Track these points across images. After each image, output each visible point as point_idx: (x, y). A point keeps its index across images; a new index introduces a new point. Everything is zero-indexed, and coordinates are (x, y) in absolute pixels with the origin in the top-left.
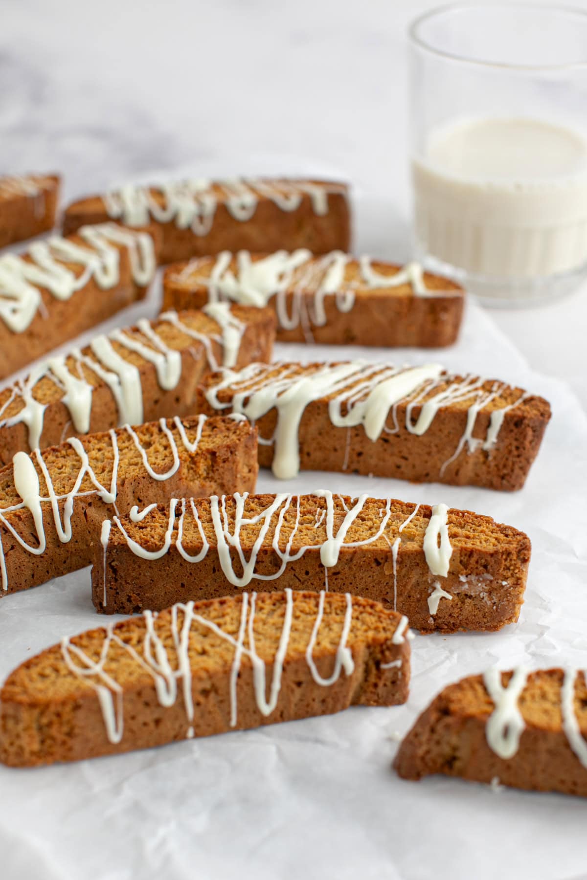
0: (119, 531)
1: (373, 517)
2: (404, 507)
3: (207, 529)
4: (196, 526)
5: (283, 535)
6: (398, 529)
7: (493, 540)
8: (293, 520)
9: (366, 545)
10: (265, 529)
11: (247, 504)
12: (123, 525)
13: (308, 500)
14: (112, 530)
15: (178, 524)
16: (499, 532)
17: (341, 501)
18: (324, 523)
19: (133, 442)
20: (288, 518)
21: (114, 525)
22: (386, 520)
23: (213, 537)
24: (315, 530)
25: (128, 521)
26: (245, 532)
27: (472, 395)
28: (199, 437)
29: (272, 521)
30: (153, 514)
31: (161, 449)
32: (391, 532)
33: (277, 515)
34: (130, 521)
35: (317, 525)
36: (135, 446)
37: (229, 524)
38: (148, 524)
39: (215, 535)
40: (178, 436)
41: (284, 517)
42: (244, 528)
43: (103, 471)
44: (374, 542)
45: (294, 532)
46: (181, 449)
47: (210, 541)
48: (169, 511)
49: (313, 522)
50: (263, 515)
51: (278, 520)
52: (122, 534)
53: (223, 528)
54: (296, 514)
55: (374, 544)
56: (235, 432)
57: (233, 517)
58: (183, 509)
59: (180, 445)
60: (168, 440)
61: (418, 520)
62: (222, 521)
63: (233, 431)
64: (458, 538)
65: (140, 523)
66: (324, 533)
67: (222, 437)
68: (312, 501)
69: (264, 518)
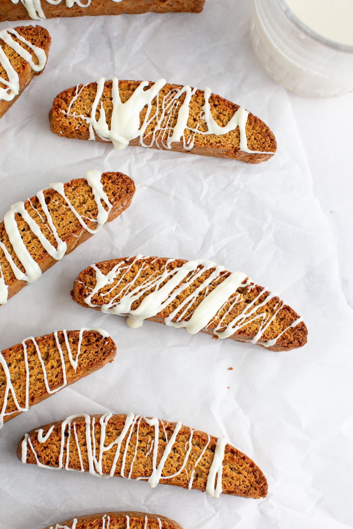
0: (32, 451)
1: (181, 449)
2: (201, 440)
3: (83, 452)
4: (77, 450)
5: (127, 461)
6: (194, 464)
7: (247, 483)
8: (134, 446)
9: (175, 477)
10: (118, 454)
11: (108, 428)
12: (34, 447)
13: (144, 427)
14: (28, 451)
15: (66, 446)
16: (252, 473)
17: (163, 430)
18: (152, 454)
19: (38, 357)
20: (131, 444)
21: (28, 446)
22: (188, 453)
23: (87, 461)
24: (146, 459)
25: (37, 442)
26: (105, 457)
27: (258, 317)
28: (79, 352)
29: (121, 447)
30: (51, 437)
31: (55, 364)
32: (190, 464)
33: (125, 441)
34: (38, 442)
35: (148, 454)
36: (39, 360)
37: (96, 449)
38: (49, 445)
39: (87, 459)
40: (66, 351)
41: (129, 444)
42: (105, 453)
43: (20, 386)
44: (179, 475)
45: (134, 459)
46: (68, 366)
47: (85, 465)
48: (61, 433)
49: (145, 450)
50: (116, 442)
51: (125, 447)
52: (34, 455)
53: (93, 452)
54: (136, 442)
55: (179, 476)
56: (102, 349)
57: (99, 441)
58: (69, 432)
59: (67, 362)
60: (60, 356)
61: (206, 456)
62: (92, 444)
63: (100, 348)
64: (227, 478)
65: (44, 444)
66: (151, 463)
67: (94, 353)
68: (147, 428)
69: (117, 445)
